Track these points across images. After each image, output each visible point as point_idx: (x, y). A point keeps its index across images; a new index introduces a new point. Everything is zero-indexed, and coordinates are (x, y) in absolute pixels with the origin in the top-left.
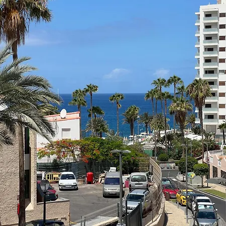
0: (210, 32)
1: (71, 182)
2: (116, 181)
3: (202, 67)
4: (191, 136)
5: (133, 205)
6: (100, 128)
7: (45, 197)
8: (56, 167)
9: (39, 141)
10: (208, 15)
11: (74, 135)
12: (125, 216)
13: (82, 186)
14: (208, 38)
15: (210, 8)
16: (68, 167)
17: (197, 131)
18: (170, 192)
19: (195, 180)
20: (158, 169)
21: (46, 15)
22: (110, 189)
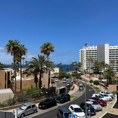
0: (82, 54)
1: (57, 80)
2: (65, 80)
3: (80, 60)
4: (78, 72)
5: (68, 84)
6: (62, 71)
7: (53, 83)
8: (55, 77)
9: (52, 73)
10: (81, 51)
11: (58, 72)
12: (67, 86)
13: (59, 81)
14: (81, 55)
15: (82, 50)
16: (57, 77)
17: (79, 71)
18: (75, 82)
19: (79, 80)
20: (73, 78)
21: (53, 51)
22: (64, 81)
